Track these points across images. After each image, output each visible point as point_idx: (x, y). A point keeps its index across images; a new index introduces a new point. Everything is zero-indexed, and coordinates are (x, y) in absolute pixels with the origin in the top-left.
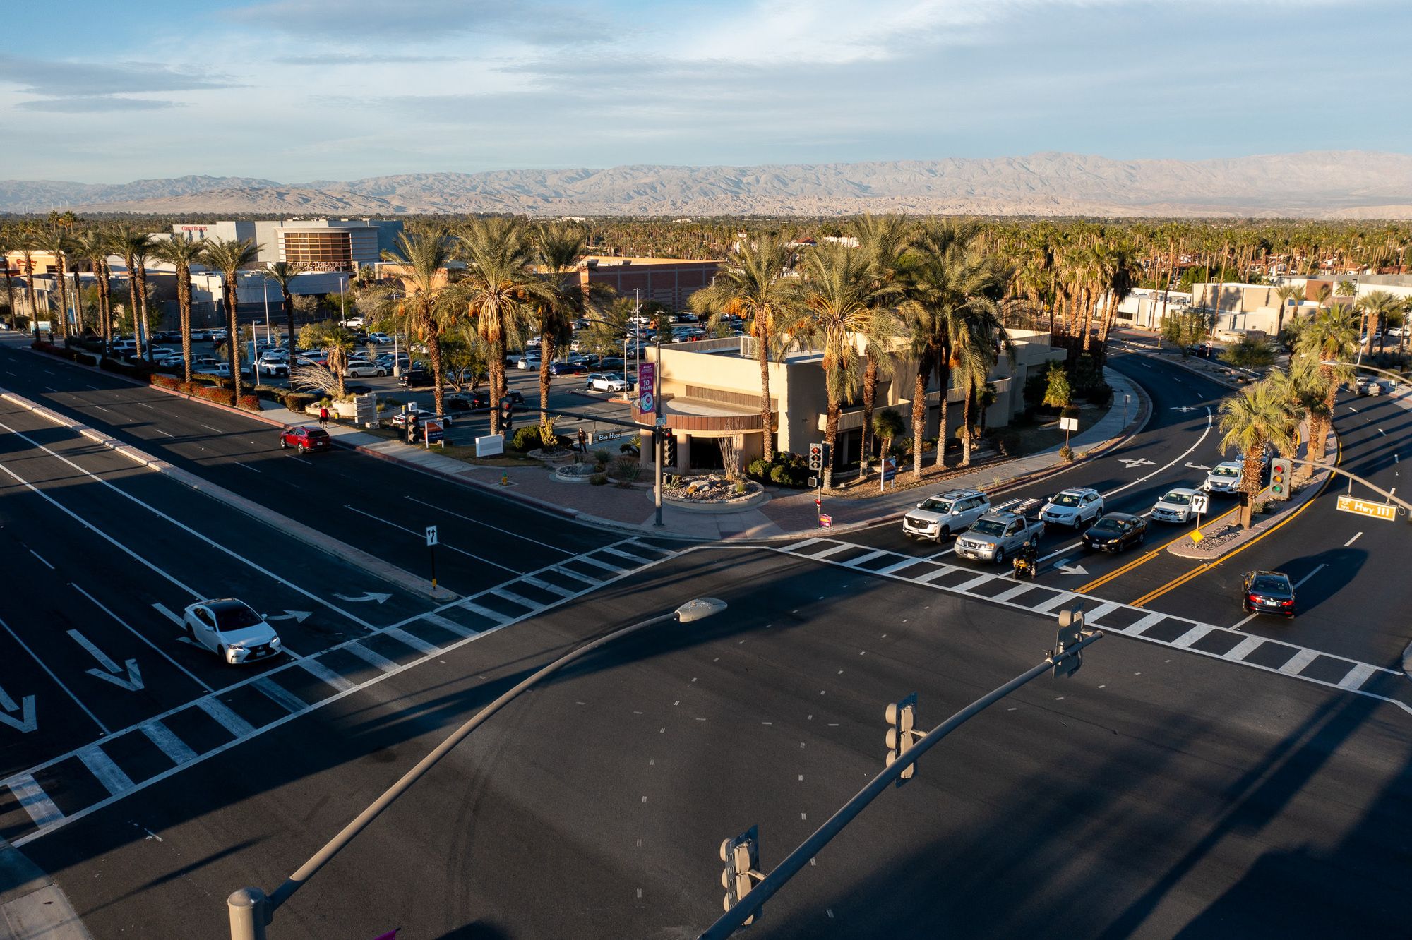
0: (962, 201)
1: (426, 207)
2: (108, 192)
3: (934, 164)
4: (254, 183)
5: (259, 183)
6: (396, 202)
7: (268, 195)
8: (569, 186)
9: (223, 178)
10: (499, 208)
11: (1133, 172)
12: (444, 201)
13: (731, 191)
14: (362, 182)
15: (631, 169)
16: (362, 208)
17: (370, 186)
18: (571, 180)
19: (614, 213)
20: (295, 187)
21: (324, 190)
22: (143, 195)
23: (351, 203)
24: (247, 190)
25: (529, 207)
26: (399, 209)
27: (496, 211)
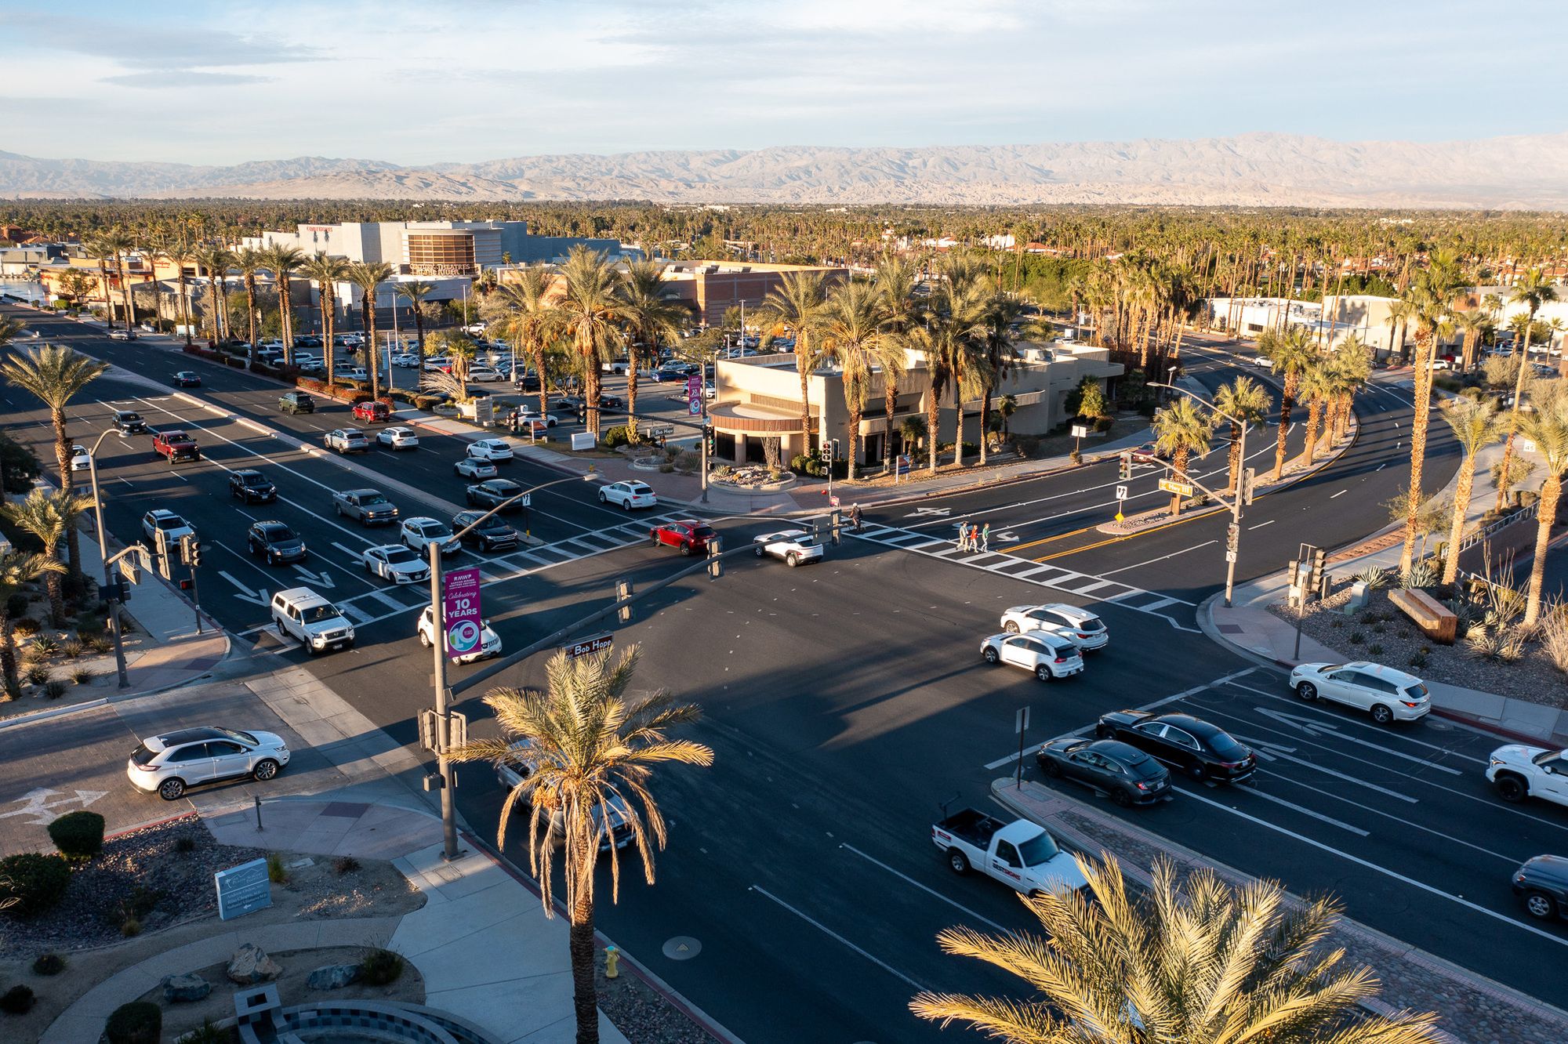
0: (1158, 188)
1: (557, 193)
2: (216, 175)
3: (1127, 146)
4: (370, 166)
5: (377, 165)
6: (524, 187)
7: (386, 179)
8: (714, 170)
9: (338, 160)
10: (637, 195)
11: (1357, 156)
12: (575, 186)
13: (894, 176)
14: (486, 165)
15: (784, 150)
16: (487, 193)
17: (496, 169)
18: (717, 162)
19: (764, 201)
20: (415, 171)
21: (446, 173)
22: (253, 178)
23: (476, 188)
24: (364, 174)
25: (670, 193)
26: (527, 194)
27: (632, 198)
